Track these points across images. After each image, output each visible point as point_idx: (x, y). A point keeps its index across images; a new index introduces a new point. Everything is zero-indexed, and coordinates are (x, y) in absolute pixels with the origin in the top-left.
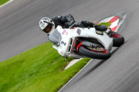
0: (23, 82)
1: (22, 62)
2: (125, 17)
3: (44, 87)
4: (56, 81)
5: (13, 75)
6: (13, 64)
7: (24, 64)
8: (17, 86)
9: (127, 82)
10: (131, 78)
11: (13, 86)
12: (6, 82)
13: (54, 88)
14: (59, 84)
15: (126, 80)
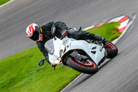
0: (30, 77)
1: (30, 57)
2: (134, 17)
3: (50, 83)
4: (62, 79)
5: (21, 69)
6: (21, 58)
7: (32, 59)
8: (24, 81)
9: (130, 85)
10: (135, 81)
11: (20, 80)
12: (13, 76)
13: (60, 86)
14: (65, 82)
15: (129, 83)
